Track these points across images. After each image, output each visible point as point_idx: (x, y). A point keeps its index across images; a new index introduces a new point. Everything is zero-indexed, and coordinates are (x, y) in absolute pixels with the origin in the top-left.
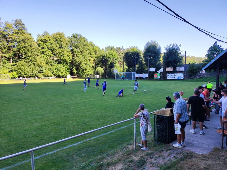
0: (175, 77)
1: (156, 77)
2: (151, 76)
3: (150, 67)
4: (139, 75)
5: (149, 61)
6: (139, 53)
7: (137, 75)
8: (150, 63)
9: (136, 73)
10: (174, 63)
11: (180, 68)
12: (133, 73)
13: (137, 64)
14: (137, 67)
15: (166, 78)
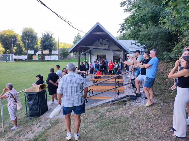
0: (51, 58)
1: (35, 59)
2: (30, 58)
3: (28, 50)
4: (17, 57)
5: (27, 44)
6: (16, 36)
7: (15, 57)
8: (28, 45)
9: (14, 55)
10: (49, 47)
11: (55, 51)
12: (10, 54)
13: (14, 46)
14: (15, 49)
15: (43, 60)
